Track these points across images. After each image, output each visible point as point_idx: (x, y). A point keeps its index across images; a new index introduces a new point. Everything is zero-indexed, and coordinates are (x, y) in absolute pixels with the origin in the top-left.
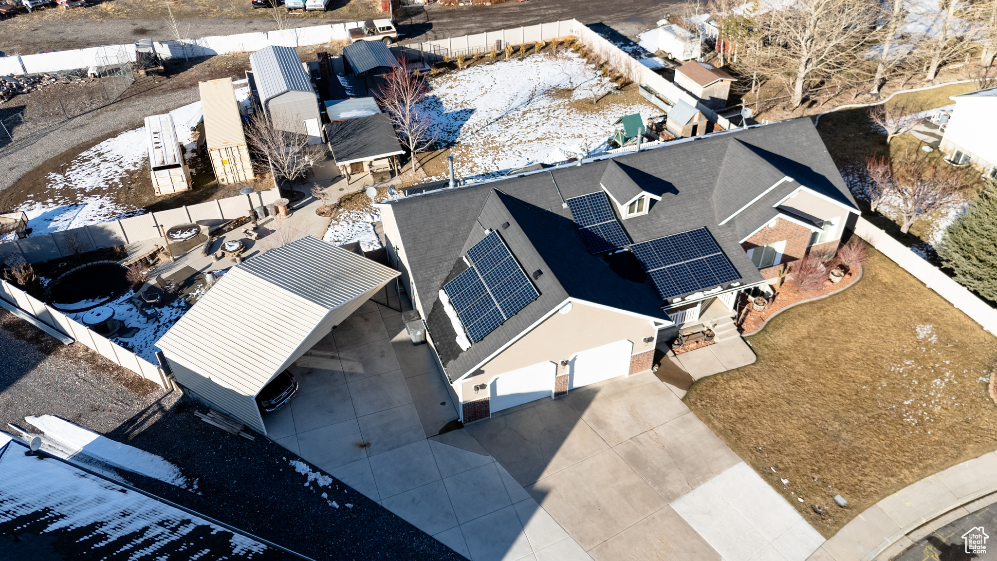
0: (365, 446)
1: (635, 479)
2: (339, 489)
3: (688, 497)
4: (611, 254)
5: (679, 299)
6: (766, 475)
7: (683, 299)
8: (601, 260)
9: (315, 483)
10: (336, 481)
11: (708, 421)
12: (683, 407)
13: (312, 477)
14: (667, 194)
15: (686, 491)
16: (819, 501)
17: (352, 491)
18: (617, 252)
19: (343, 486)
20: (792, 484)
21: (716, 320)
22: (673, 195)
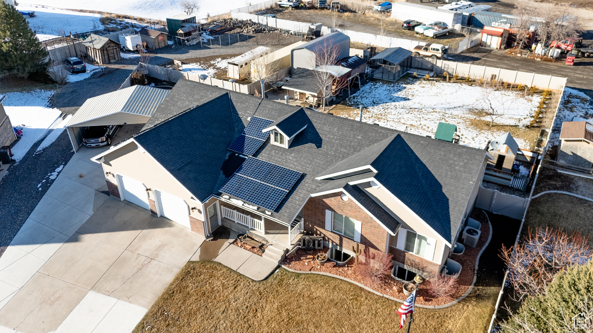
4: (237, 155)
5: (228, 197)
7: (229, 199)
8: (227, 155)
14: (313, 144)
18: (241, 156)
21: (275, 242)
22: (316, 147)
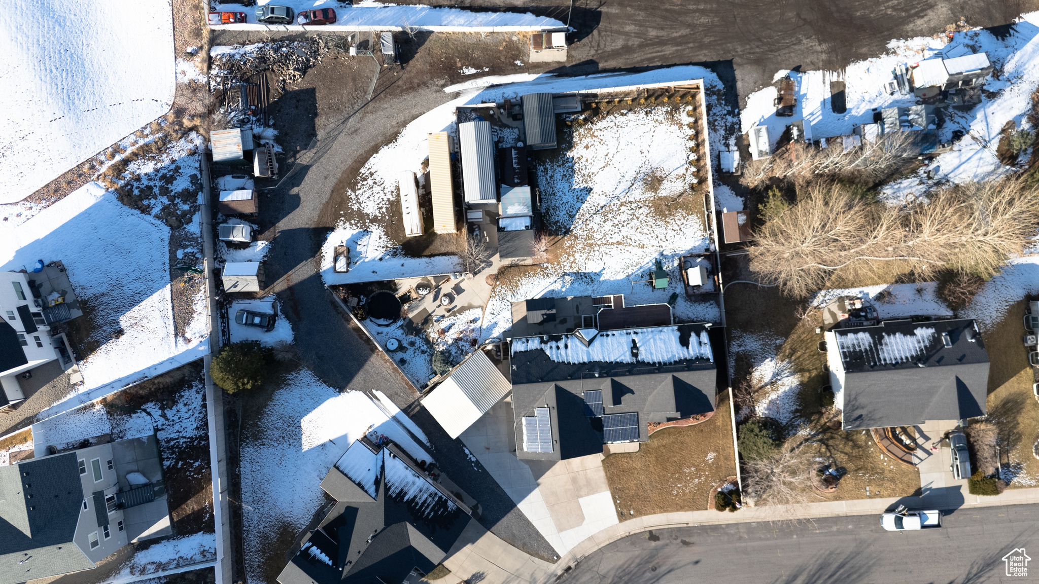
0: (488, 449)
1: (571, 487)
2: (477, 463)
3: (584, 498)
6: (614, 498)
9: (470, 458)
10: (477, 460)
11: (606, 473)
12: (601, 464)
13: (470, 456)
14: (629, 394)
15: (585, 495)
16: (625, 511)
17: (482, 466)
19: (479, 463)
20: (620, 503)
